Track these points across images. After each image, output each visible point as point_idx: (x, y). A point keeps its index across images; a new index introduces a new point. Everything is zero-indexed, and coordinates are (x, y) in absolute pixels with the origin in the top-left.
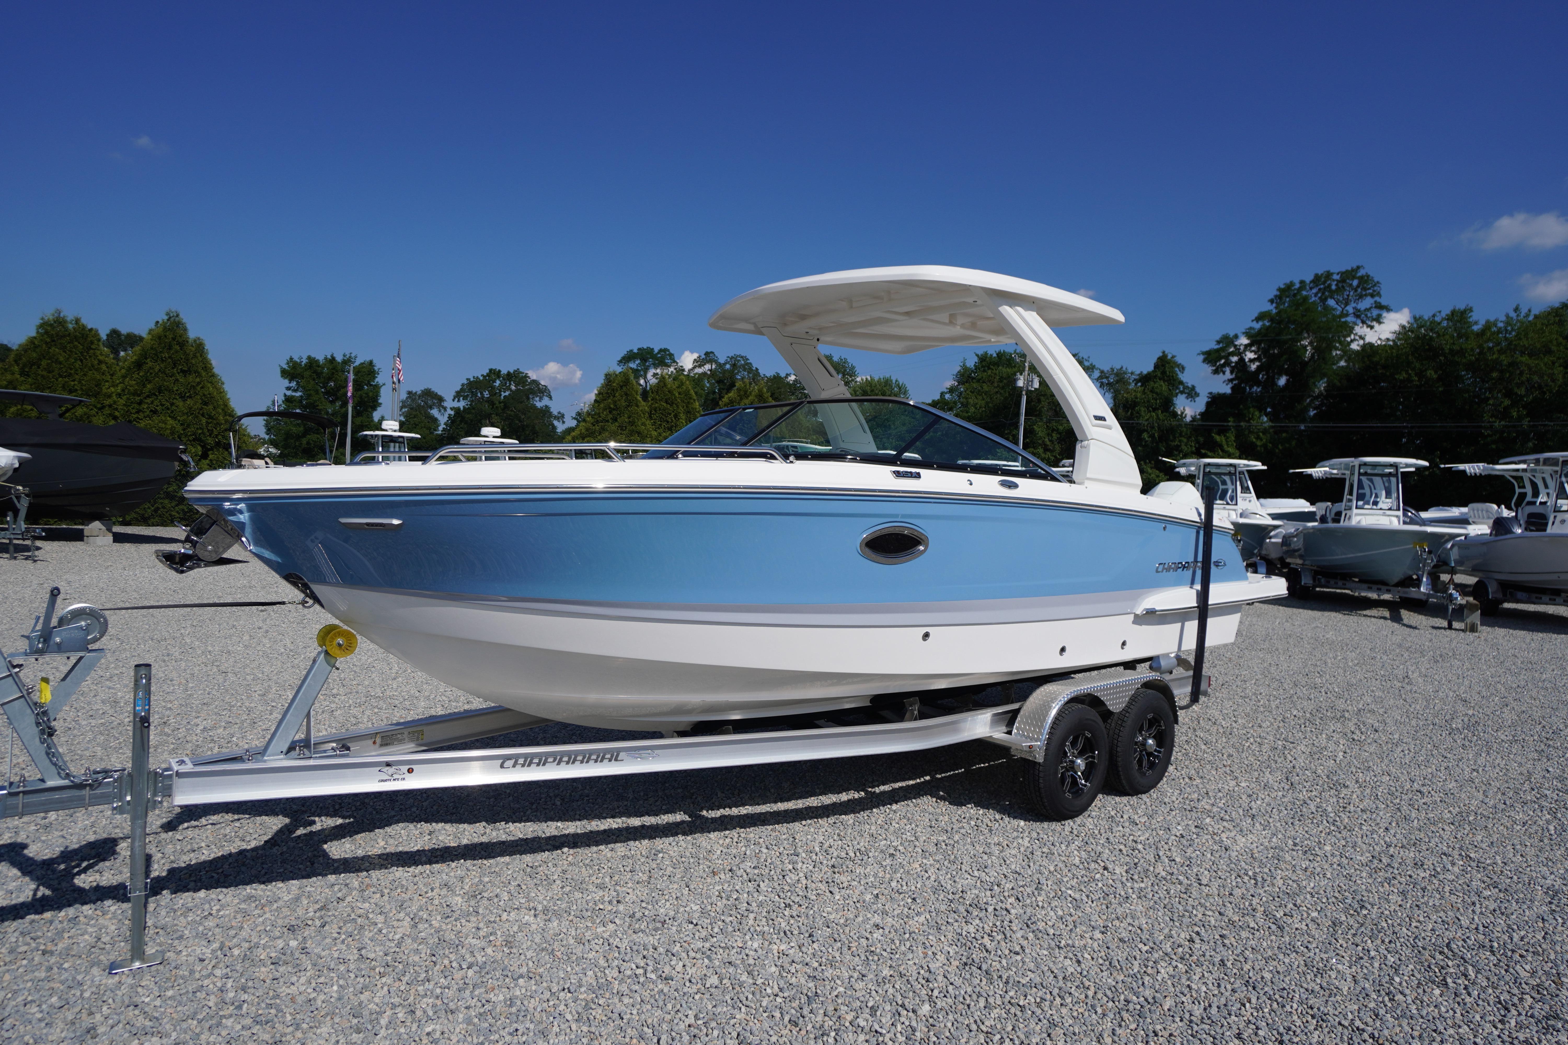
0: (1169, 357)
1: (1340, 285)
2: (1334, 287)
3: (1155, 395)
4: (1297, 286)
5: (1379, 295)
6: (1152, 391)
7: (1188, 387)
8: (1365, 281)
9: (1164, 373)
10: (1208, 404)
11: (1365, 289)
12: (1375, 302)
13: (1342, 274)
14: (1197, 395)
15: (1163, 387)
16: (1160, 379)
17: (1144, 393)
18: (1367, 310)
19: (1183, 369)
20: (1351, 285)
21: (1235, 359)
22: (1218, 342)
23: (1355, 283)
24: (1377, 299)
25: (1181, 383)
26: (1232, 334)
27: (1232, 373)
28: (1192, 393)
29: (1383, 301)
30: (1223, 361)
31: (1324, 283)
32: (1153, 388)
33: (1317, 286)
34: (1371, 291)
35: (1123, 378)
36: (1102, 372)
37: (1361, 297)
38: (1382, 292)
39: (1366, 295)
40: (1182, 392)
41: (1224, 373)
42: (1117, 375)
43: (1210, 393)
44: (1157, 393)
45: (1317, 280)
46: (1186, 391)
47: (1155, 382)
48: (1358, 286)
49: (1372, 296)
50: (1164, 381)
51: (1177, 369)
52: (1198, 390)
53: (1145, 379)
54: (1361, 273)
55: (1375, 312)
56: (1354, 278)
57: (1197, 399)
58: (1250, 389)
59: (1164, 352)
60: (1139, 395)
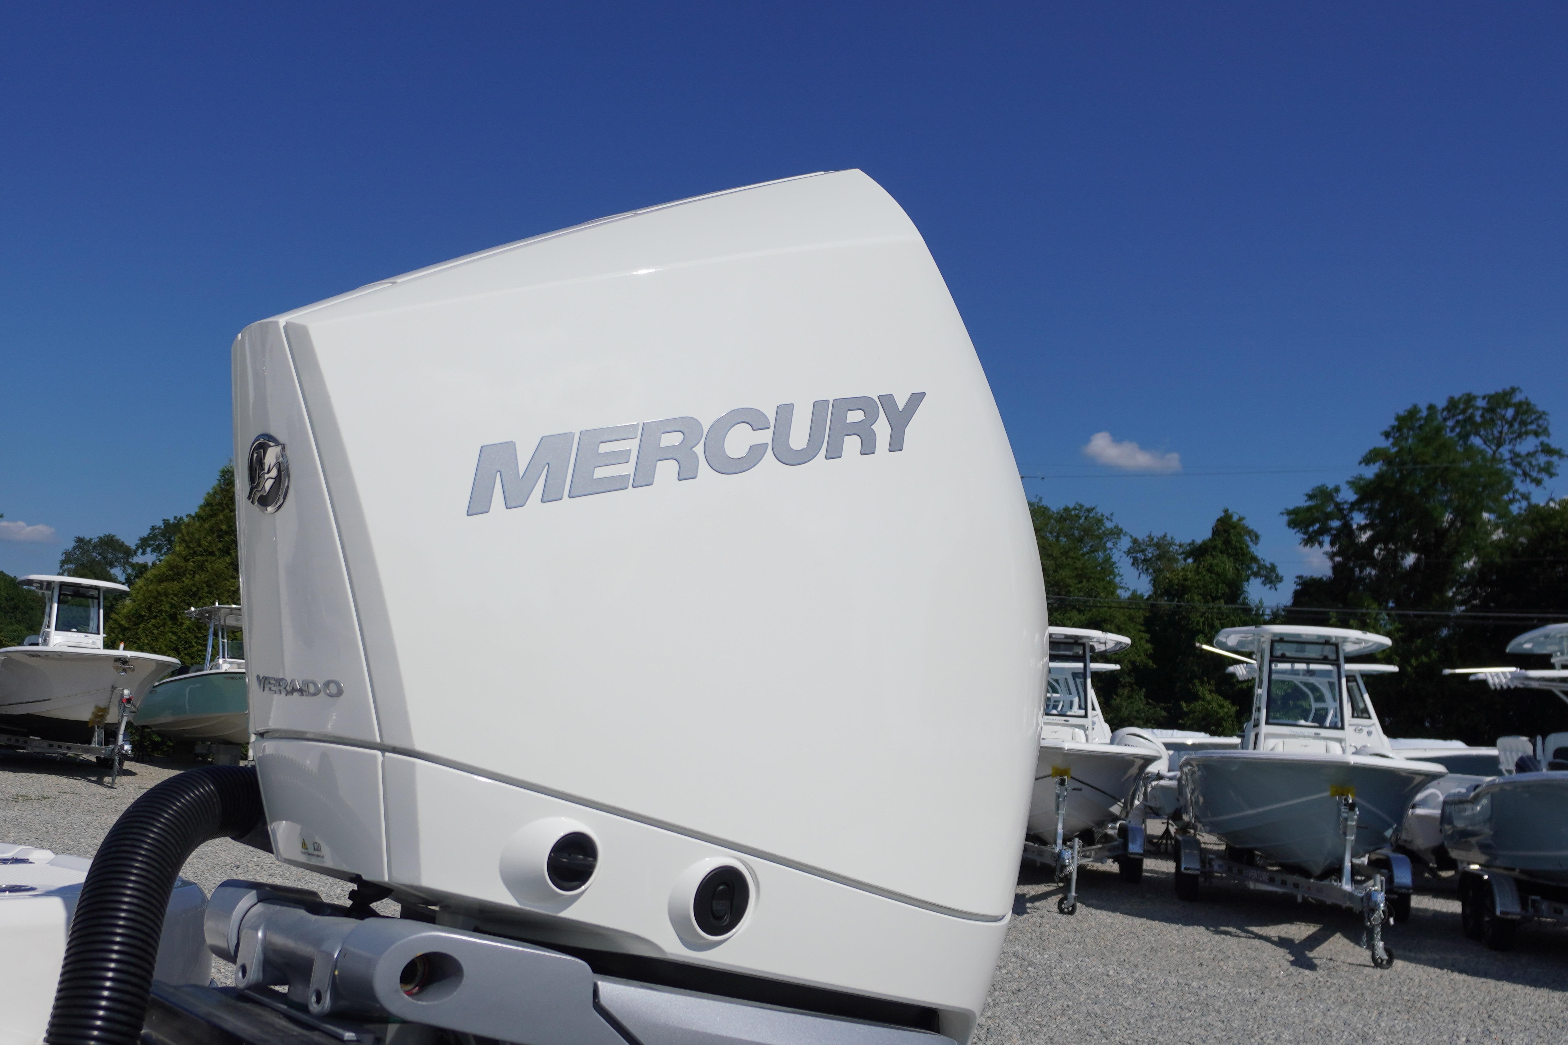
0: (1235, 518)
1: (1488, 416)
2: (1478, 419)
3: (1214, 576)
4: (1424, 413)
5: (1546, 432)
6: (1210, 570)
7: (1264, 567)
8: (1524, 410)
9: (1227, 542)
10: (1297, 595)
11: (1523, 423)
12: (1542, 443)
13: (1490, 398)
14: (1280, 579)
15: (1227, 565)
16: (1222, 552)
17: (1197, 572)
18: (1530, 455)
19: (1256, 538)
20: (1503, 418)
21: (1335, 524)
22: (1311, 497)
23: (1510, 413)
24: (1543, 438)
25: (1254, 559)
26: (1331, 486)
27: (1332, 544)
28: (1271, 577)
29: (1554, 442)
30: (1316, 526)
31: (1463, 412)
32: (1211, 565)
33: (1454, 416)
34: (1533, 427)
35: (1168, 552)
36: (1135, 541)
37: (1520, 436)
38: (1551, 429)
39: (1527, 433)
40: (1256, 575)
41: (1321, 544)
42: (1158, 546)
43: (1300, 577)
44: (1217, 574)
45: (1452, 405)
46: (1263, 572)
47: (1214, 557)
48: (1514, 419)
49: (1536, 434)
50: (1229, 555)
51: (1247, 538)
52: (1280, 571)
53: (1198, 552)
54: (1518, 398)
55: (1542, 459)
56: (1508, 405)
57: (1279, 586)
58: (1361, 572)
59: (1226, 511)
60: (1190, 575)
